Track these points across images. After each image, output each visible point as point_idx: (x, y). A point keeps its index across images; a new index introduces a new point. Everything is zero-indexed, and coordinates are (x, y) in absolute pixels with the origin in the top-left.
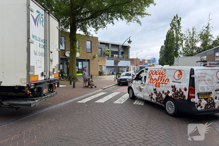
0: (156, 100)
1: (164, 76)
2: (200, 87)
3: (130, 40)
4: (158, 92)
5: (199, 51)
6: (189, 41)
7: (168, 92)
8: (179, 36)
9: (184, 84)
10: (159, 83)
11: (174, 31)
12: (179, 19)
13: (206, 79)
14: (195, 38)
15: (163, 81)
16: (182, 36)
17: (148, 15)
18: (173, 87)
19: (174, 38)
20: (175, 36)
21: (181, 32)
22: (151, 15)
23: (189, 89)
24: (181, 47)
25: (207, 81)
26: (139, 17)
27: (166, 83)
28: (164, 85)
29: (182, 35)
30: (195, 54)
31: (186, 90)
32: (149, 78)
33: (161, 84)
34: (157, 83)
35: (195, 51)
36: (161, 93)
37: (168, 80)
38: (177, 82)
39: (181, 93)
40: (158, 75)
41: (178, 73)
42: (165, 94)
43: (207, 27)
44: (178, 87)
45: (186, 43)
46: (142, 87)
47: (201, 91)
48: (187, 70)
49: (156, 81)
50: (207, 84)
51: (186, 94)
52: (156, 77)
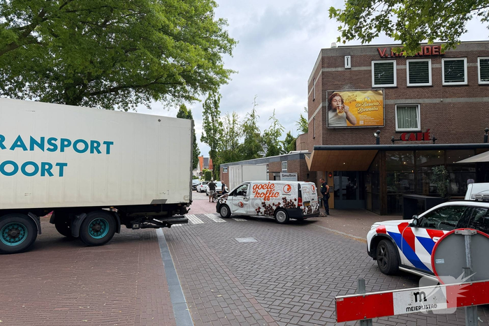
2: (305, 197)
4: (268, 205)
7: (279, 204)
9: (293, 196)
10: (268, 197)
13: (307, 191)
15: (273, 195)
18: (284, 199)
23: (298, 200)
27: (276, 196)
31: (295, 200)
34: (266, 197)
36: (272, 205)
37: (278, 193)
38: (287, 195)
39: (291, 203)
41: (287, 187)
42: (276, 206)
43: (253, 116)
44: (288, 199)
50: (307, 195)
51: (296, 203)
52: (265, 191)
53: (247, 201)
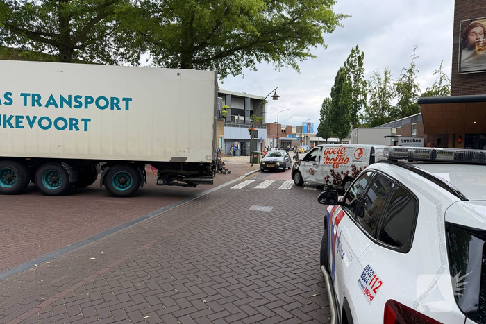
0: (333, 182)
1: (343, 154)
3: (275, 94)
4: (336, 173)
5: (395, 114)
6: (377, 95)
7: (348, 172)
8: (361, 86)
9: (364, 163)
10: (338, 163)
11: (352, 75)
12: (360, 53)
14: (387, 89)
15: (342, 161)
16: (366, 86)
17: (313, 56)
18: (354, 167)
19: (351, 91)
20: (353, 85)
21: (363, 80)
22: (316, 57)
24: (363, 106)
26: (297, 60)
27: (345, 162)
28: (343, 165)
29: (365, 84)
30: (388, 120)
32: (324, 158)
34: (334, 163)
35: (387, 114)
36: (340, 174)
37: (348, 159)
38: (357, 161)
40: (337, 154)
41: (358, 151)
42: (344, 175)
43: (410, 71)
44: (358, 167)
45: (372, 98)
46: (315, 169)
48: (368, 148)
49: (334, 160)
53: (317, 167)
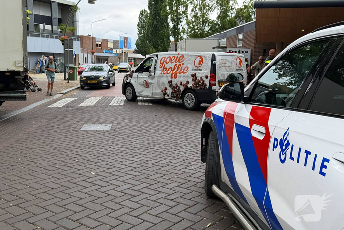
0: (172, 94)
1: (181, 63)
2: (221, 74)
4: (174, 85)
7: (188, 82)
9: (204, 72)
10: (176, 73)
13: (226, 65)
15: (181, 70)
18: (194, 76)
23: (210, 77)
25: (227, 68)
27: (185, 72)
28: (182, 74)
31: (207, 77)
32: (160, 68)
33: (178, 75)
34: (172, 74)
36: (179, 85)
37: (188, 68)
38: (198, 70)
39: (202, 82)
40: (175, 63)
41: (198, 59)
42: (183, 86)
44: (199, 75)
46: (150, 81)
47: (221, 78)
48: (208, 55)
49: (172, 70)
50: (227, 71)
51: (208, 82)
